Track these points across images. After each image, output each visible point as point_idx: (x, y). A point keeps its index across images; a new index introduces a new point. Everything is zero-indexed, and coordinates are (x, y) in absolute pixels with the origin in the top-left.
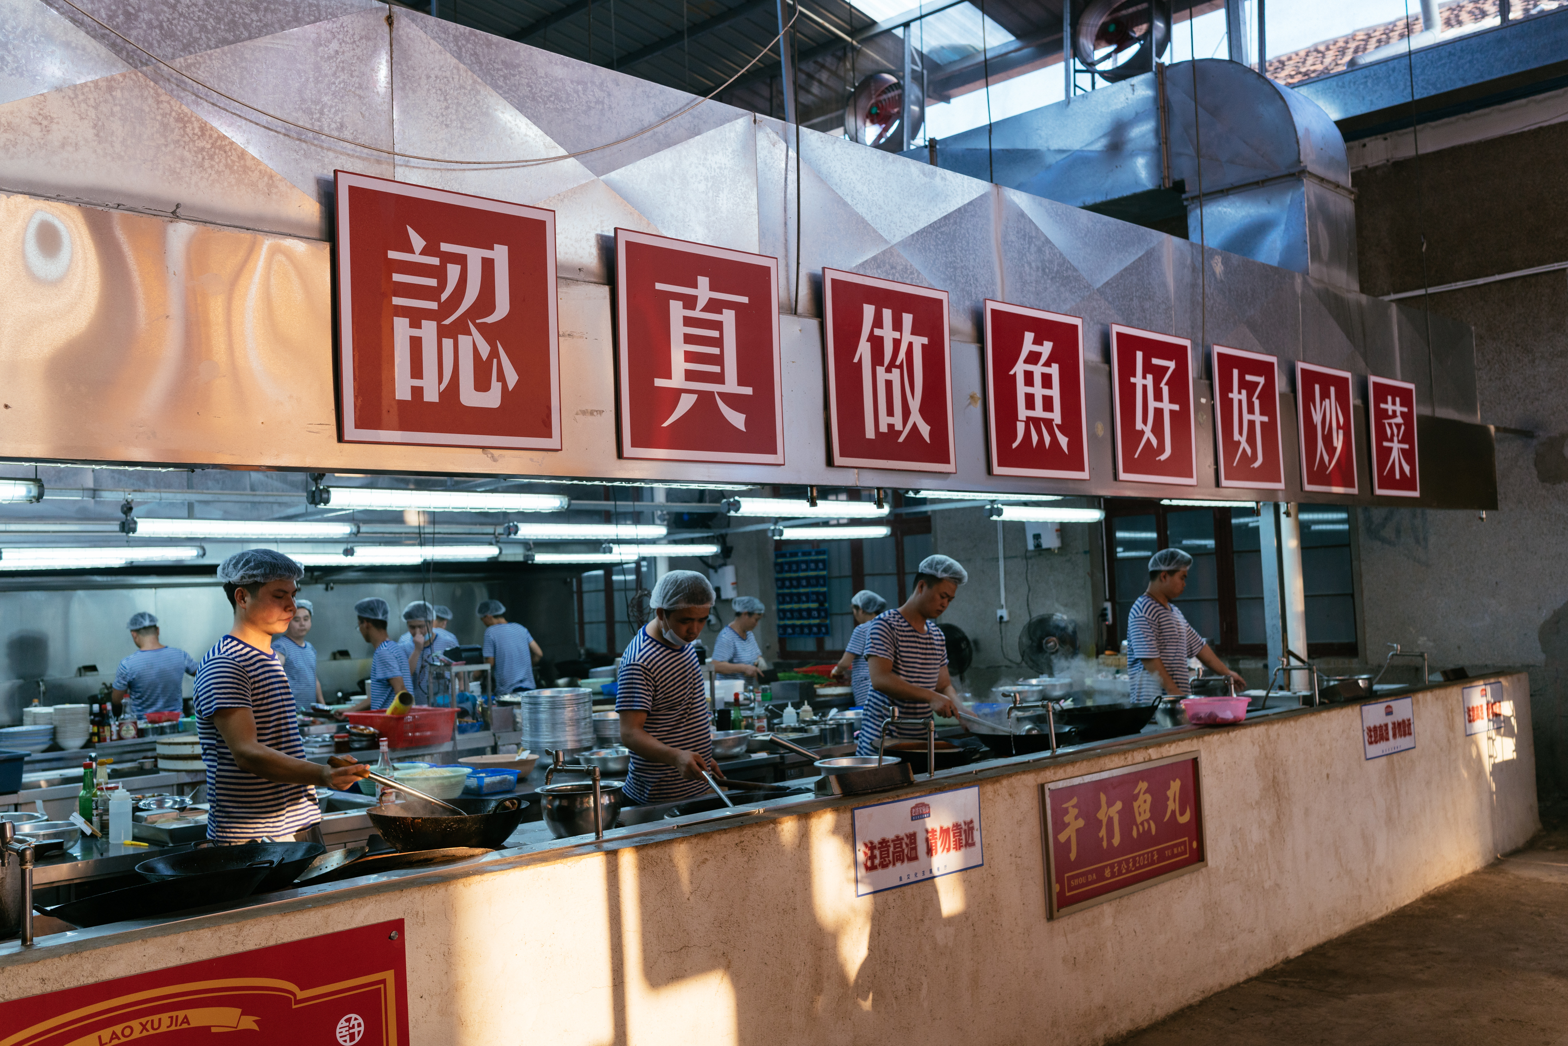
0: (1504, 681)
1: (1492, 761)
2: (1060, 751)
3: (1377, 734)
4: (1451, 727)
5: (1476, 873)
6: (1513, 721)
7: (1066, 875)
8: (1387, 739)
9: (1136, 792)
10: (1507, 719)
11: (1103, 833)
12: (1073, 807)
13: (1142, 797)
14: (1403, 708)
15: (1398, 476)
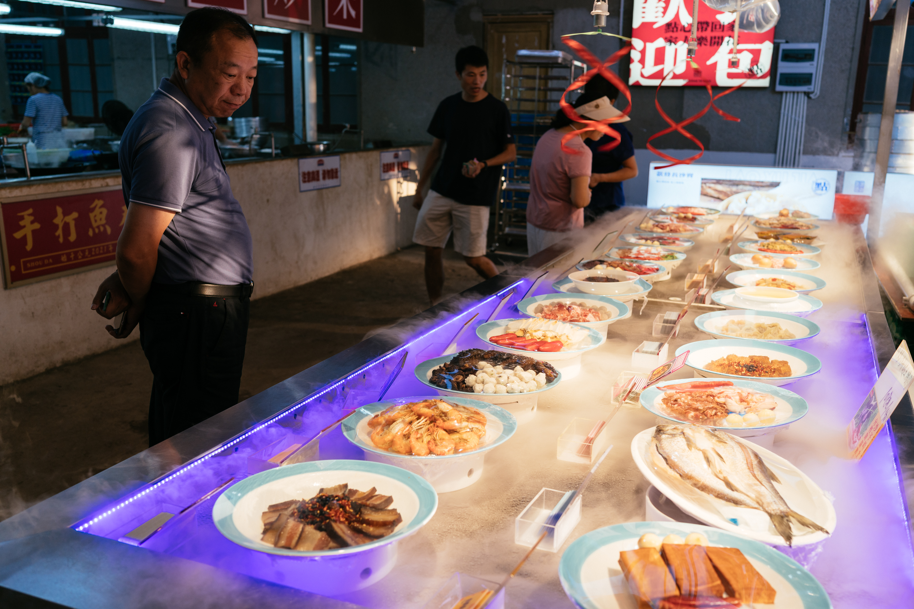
0: (413, 150)
1: (399, 195)
2: (32, 178)
3: (310, 177)
4: (370, 175)
5: (380, 259)
6: (417, 172)
7: (22, 260)
8: (318, 180)
9: (93, 206)
10: (414, 171)
11: (59, 232)
12: (29, 215)
13: (97, 211)
14: (331, 162)
15: (345, 16)
